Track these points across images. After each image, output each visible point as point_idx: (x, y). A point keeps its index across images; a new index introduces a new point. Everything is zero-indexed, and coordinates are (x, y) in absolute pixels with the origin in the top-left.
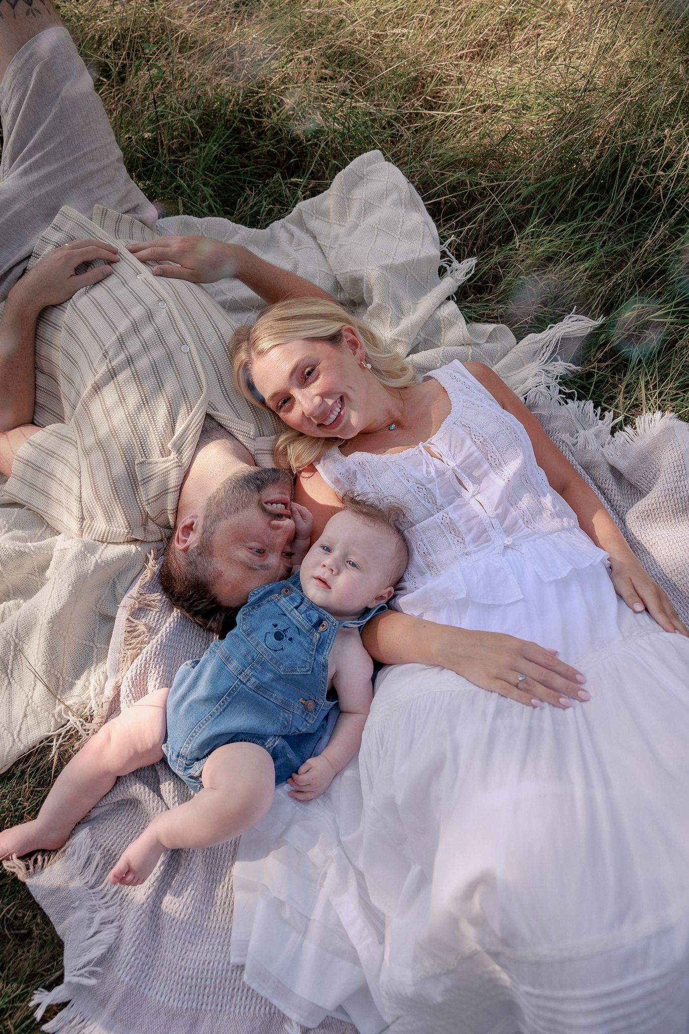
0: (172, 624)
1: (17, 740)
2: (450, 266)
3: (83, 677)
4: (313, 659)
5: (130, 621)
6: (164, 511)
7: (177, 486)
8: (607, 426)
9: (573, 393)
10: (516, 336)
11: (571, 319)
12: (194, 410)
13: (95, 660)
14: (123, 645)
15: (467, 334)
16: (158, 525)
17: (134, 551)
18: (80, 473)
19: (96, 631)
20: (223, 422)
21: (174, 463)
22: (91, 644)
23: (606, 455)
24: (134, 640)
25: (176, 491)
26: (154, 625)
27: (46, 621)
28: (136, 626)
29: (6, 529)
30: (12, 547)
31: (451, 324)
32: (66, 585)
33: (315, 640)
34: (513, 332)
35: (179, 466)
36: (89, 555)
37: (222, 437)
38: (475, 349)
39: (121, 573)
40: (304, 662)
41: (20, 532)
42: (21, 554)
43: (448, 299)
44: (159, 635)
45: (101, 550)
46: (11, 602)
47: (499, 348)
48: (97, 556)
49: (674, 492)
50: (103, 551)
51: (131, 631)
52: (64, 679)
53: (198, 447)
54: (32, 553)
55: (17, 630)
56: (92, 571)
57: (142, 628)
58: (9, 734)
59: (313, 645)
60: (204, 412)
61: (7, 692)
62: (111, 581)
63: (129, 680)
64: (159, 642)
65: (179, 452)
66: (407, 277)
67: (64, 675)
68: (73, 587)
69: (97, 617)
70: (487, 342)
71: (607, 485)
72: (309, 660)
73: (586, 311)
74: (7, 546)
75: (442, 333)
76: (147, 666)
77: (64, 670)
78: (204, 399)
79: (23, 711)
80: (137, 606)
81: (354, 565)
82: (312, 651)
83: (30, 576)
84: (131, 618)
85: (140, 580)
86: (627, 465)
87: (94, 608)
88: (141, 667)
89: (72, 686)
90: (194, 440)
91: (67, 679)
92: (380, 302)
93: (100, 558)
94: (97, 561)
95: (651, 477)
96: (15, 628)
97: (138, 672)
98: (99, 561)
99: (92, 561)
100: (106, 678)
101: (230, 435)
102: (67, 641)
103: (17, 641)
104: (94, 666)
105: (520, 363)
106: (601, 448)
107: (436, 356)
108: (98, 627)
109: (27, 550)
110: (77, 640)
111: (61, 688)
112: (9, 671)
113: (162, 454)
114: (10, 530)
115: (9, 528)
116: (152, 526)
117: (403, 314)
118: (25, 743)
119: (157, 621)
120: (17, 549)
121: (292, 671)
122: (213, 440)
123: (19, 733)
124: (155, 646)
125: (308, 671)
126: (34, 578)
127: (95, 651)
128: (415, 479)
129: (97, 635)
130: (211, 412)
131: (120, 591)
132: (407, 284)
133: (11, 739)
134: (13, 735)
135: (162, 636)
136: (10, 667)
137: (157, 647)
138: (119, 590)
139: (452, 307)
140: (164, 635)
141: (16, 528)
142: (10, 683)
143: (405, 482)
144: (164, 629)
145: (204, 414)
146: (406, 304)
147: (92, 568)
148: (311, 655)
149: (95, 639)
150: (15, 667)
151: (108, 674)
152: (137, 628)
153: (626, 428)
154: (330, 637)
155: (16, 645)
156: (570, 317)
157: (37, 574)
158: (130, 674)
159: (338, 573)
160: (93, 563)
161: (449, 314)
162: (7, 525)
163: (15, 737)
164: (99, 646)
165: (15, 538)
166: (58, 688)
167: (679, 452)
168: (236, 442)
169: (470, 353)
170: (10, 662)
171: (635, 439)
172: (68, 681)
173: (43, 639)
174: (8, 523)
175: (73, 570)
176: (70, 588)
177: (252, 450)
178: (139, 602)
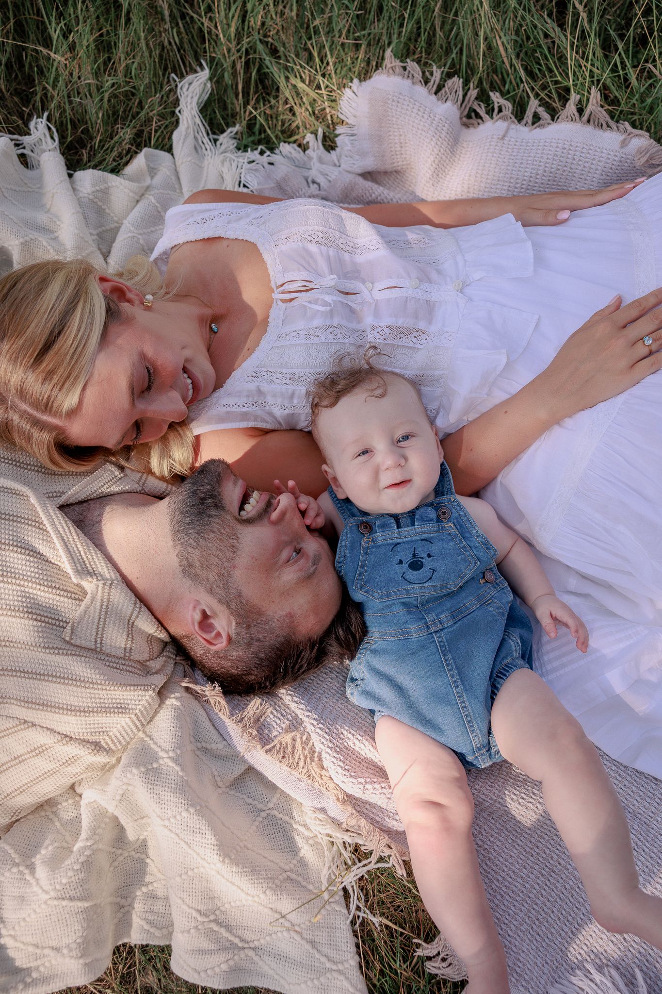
0: (296, 699)
1: (340, 967)
2: (24, 148)
3: (300, 842)
4: (468, 548)
5: (270, 750)
6: (150, 638)
7: (135, 604)
8: (318, 148)
9: (261, 149)
10: (162, 149)
11: (185, 89)
12: (45, 522)
13: (286, 818)
14: (294, 772)
15: (134, 186)
16: (158, 656)
17: (177, 703)
18: (26, 722)
19: (249, 801)
20: (82, 496)
21: (103, 589)
22: (263, 814)
23: (349, 169)
24: (296, 755)
25: (141, 608)
26: (287, 722)
27: (219, 865)
28: (281, 744)
29: (27, 871)
30: (70, 874)
31: (104, 194)
32: (184, 814)
33: (454, 531)
34: (156, 148)
35: (111, 584)
36: (155, 765)
37: (103, 509)
38: (152, 193)
39: (197, 736)
40: (465, 560)
41: (43, 852)
42: (88, 865)
43: (70, 176)
44: (305, 719)
45: (153, 746)
46: (138, 906)
47: (168, 173)
48: (162, 754)
49: (438, 134)
50: (156, 744)
51: (284, 754)
52: (291, 871)
53: (99, 545)
54: (95, 847)
55: (199, 911)
56: (182, 770)
57: (287, 738)
58: (328, 975)
59: (456, 536)
60: (56, 509)
61: (265, 957)
62: (198, 753)
63: (346, 780)
64: (315, 723)
65: (90, 573)
66: (6, 195)
67: (287, 867)
68: (192, 805)
69: (232, 793)
70: (152, 178)
71: (376, 193)
72: (467, 553)
73: (183, 70)
74: (64, 881)
75: (107, 211)
76: (338, 749)
77: (282, 865)
78: (39, 499)
79: (303, 942)
80: (255, 732)
81: (406, 437)
82: (461, 542)
83: (116, 863)
84: (268, 747)
85: (221, 715)
86: (373, 158)
87: (220, 791)
88: (337, 758)
89: (303, 863)
90: (88, 546)
91: (292, 866)
92: (21, 240)
93: (167, 752)
94: (170, 758)
95: (399, 149)
96: (195, 914)
97: (341, 764)
98: (171, 754)
99: (166, 762)
100: (323, 810)
101: (103, 499)
102: (250, 846)
103: (212, 917)
104: (293, 822)
105: (198, 168)
106: (340, 169)
107: (130, 234)
108: (245, 796)
109: (87, 853)
110: (251, 831)
111: (300, 879)
112: (240, 944)
113: (78, 599)
114: (32, 868)
115: (27, 867)
116: (156, 664)
117: (52, 232)
118: (350, 955)
119: (282, 715)
120: (77, 867)
121: (462, 578)
122: (100, 522)
123: (329, 959)
124: (318, 731)
125: (475, 563)
126: (121, 858)
127: (275, 812)
128: (320, 328)
129: (255, 802)
130: (62, 500)
131: (220, 746)
132: (14, 202)
133: (335, 975)
134: (332, 970)
135: (308, 716)
136: (236, 941)
137: (320, 728)
138: (218, 746)
139: (87, 178)
140: (307, 713)
141: (33, 855)
142: (254, 949)
143: (317, 340)
144: (298, 712)
145: (58, 512)
146: (42, 218)
147: (178, 768)
148: (464, 547)
149: (260, 806)
150: (240, 932)
151: (319, 806)
152: (284, 743)
153: (337, 132)
154: (462, 513)
155: (216, 921)
156: (181, 88)
157: (120, 851)
158: (340, 776)
159: (406, 459)
160: (171, 764)
161: (93, 186)
162: (21, 868)
163: (334, 967)
164: (271, 805)
165: (54, 863)
166: (299, 883)
167: (406, 98)
168: (117, 498)
169: (153, 201)
170: (231, 938)
171: (355, 132)
172: (295, 866)
173: (236, 879)
174: (17, 865)
175: (168, 796)
176: (192, 810)
177: (137, 487)
178: (250, 727)
